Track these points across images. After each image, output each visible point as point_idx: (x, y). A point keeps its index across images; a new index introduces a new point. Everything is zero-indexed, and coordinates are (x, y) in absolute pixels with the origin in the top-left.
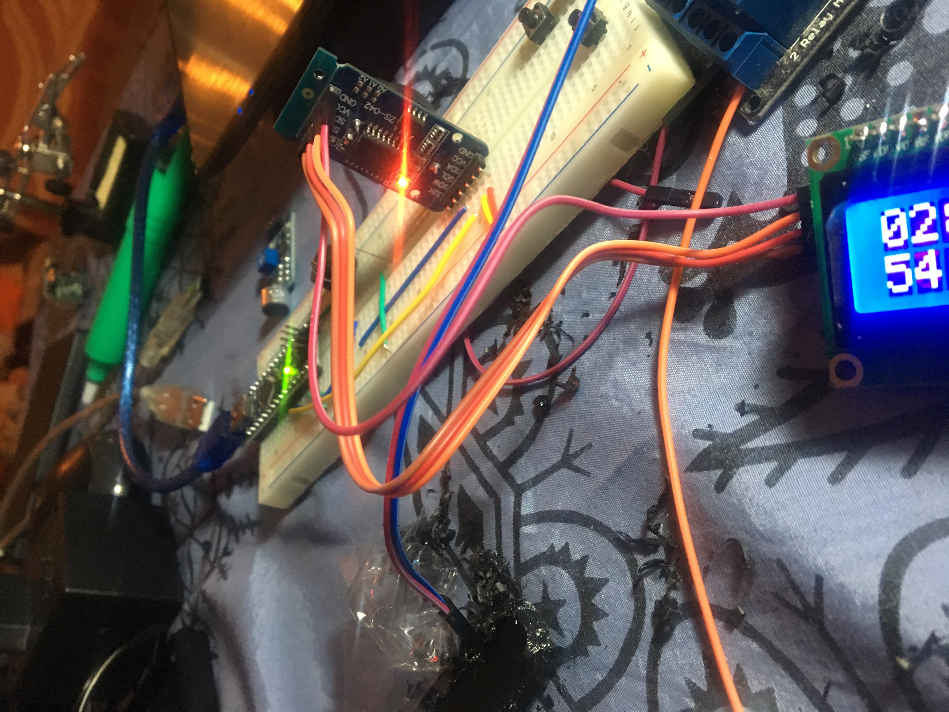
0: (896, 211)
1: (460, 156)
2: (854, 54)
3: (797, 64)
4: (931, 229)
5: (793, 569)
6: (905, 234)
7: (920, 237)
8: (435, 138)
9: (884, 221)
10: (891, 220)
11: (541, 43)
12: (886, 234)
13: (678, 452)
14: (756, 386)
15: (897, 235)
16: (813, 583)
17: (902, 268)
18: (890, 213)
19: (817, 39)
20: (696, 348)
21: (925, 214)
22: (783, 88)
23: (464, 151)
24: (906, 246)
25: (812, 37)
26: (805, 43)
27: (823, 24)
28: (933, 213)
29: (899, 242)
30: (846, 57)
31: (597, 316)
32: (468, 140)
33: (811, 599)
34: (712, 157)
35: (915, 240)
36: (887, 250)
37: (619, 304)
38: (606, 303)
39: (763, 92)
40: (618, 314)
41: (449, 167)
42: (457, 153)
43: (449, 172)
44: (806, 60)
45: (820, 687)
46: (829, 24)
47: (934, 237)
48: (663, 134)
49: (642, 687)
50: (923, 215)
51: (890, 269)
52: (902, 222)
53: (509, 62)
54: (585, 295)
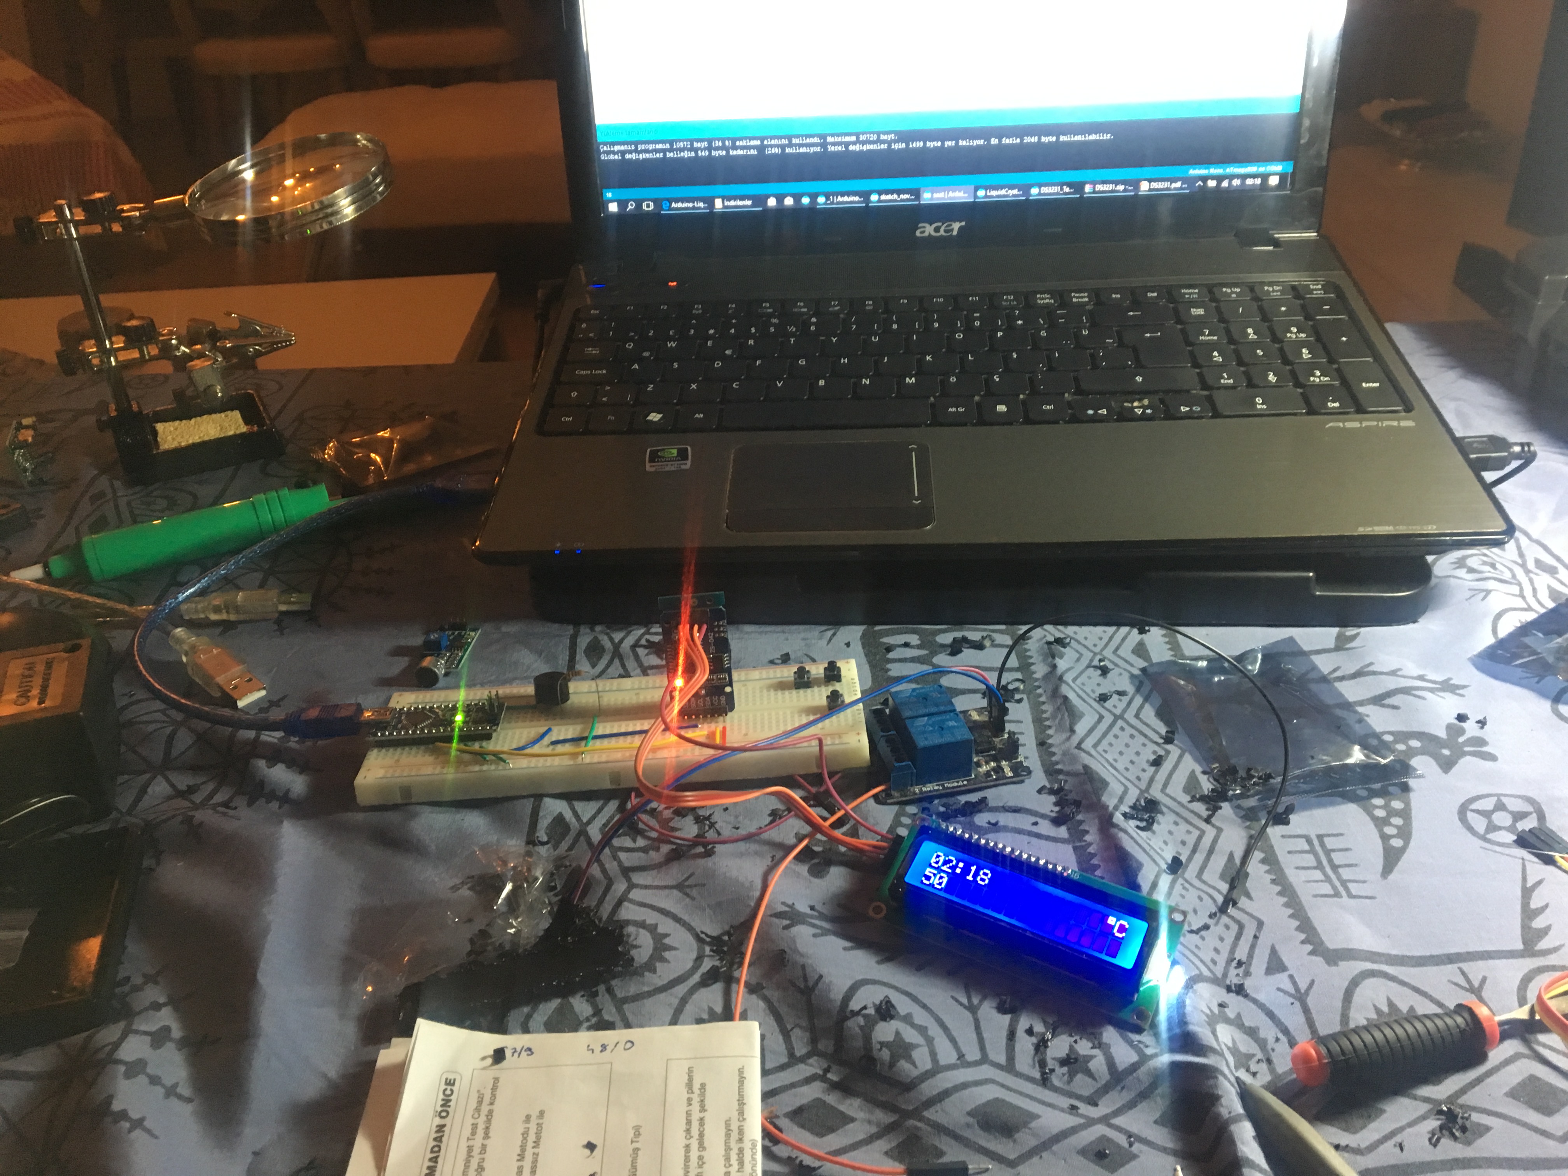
0: (941, 854)
1: (719, 699)
2: (942, 809)
3: (916, 794)
4: (950, 868)
5: (808, 970)
6: (940, 864)
7: (945, 868)
8: (720, 679)
9: (935, 855)
10: (938, 856)
11: (796, 688)
12: (933, 860)
13: (767, 906)
14: (824, 904)
15: (937, 862)
16: (816, 977)
17: (932, 875)
18: (939, 853)
19: (930, 791)
20: (798, 875)
21: (951, 861)
22: (904, 799)
23: (723, 699)
24: (937, 868)
25: (929, 789)
26: (924, 789)
27: (936, 788)
28: (954, 863)
29: (936, 866)
30: (937, 808)
31: (743, 832)
32: (731, 696)
33: (811, 984)
34: (859, 800)
35: (943, 868)
36: (930, 866)
37: (761, 833)
38: (753, 829)
39: (895, 794)
40: (756, 838)
41: (708, 698)
42: (719, 696)
43: (704, 701)
44: (921, 796)
45: (789, 1027)
46: (938, 790)
47: (950, 871)
48: (839, 775)
49: (675, 1002)
50: (950, 861)
51: (927, 873)
52: (942, 859)
53: (769, 682)
54: (741, 818)
